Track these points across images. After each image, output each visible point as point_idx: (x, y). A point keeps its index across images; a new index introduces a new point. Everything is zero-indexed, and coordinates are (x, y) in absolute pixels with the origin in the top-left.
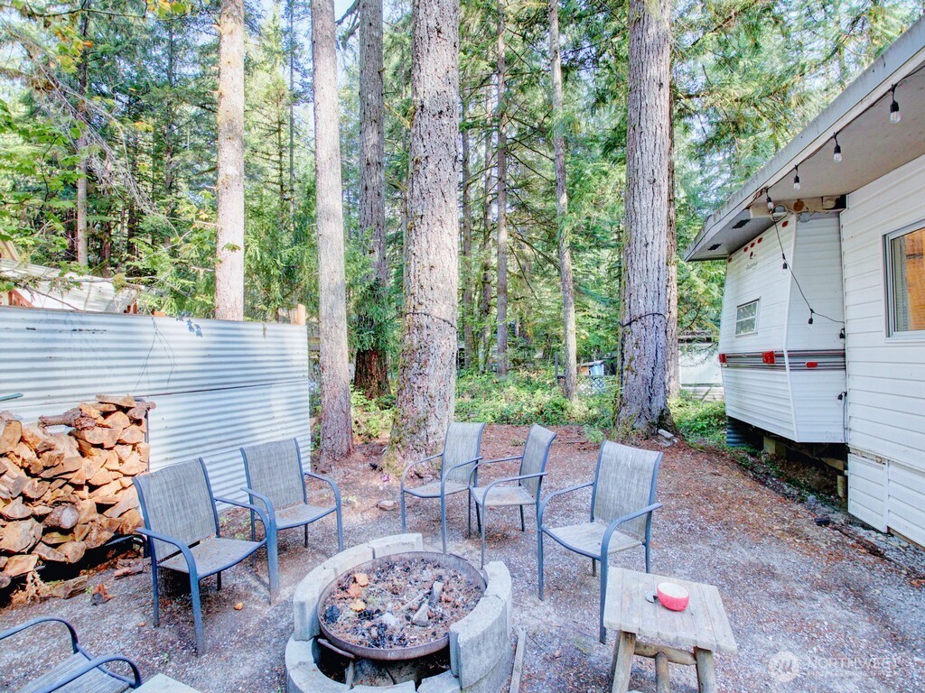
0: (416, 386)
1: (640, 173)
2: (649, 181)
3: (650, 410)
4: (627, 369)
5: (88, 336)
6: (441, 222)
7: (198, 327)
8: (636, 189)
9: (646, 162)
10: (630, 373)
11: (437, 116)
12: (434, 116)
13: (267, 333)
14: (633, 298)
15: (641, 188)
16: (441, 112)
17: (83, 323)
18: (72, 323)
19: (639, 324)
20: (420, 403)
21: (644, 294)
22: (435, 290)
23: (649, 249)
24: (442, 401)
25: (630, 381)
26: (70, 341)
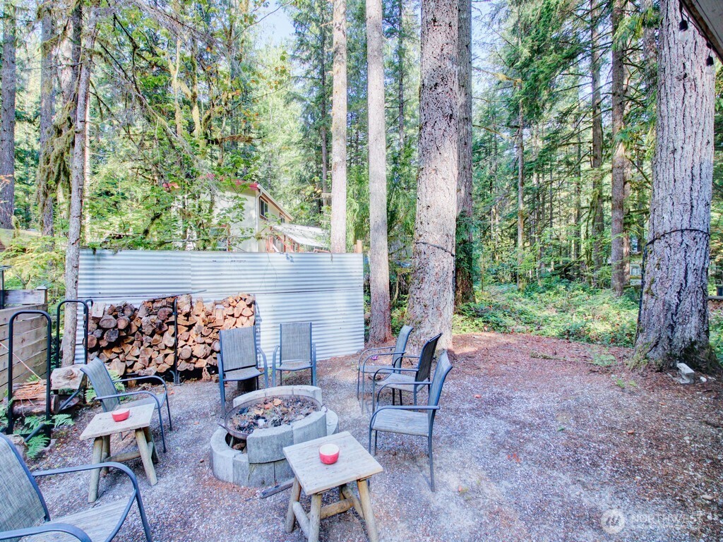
0: (415, 297)
1: (668, 71)
2: (677, 78)
3: (671, 340)
4: (647, 293)
5: (238, 264)
6: (436, 170)
7: (291, 257)
8: (663, 90)
9: (674, 57)
10: (650, 297)
11: (433, 89)
12: (431, 89)
13: (334, 259)
14: (656, 213)
15: (668, 88)
16: (436, 84)
17: (236, 258)
18: (231, 258)
19: (663, 243)
20: (418, 309)
21: (670, 208)
22: (431, 225)
23: (677, 156)
24: (435, 309)
25: (648, 306)
26: (230, 266)
